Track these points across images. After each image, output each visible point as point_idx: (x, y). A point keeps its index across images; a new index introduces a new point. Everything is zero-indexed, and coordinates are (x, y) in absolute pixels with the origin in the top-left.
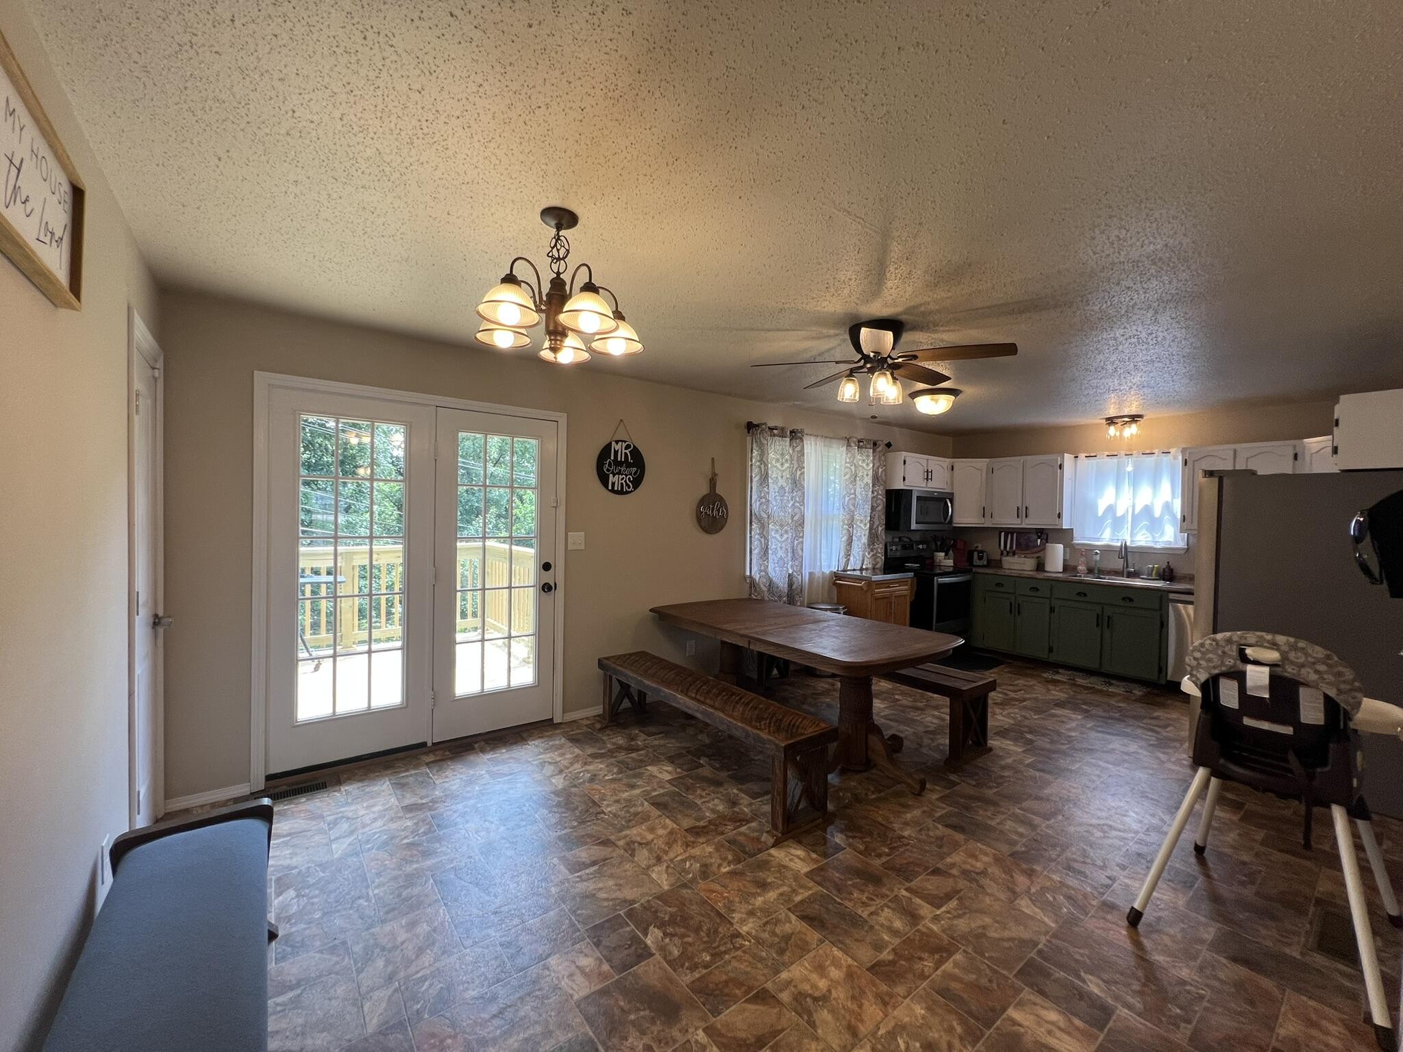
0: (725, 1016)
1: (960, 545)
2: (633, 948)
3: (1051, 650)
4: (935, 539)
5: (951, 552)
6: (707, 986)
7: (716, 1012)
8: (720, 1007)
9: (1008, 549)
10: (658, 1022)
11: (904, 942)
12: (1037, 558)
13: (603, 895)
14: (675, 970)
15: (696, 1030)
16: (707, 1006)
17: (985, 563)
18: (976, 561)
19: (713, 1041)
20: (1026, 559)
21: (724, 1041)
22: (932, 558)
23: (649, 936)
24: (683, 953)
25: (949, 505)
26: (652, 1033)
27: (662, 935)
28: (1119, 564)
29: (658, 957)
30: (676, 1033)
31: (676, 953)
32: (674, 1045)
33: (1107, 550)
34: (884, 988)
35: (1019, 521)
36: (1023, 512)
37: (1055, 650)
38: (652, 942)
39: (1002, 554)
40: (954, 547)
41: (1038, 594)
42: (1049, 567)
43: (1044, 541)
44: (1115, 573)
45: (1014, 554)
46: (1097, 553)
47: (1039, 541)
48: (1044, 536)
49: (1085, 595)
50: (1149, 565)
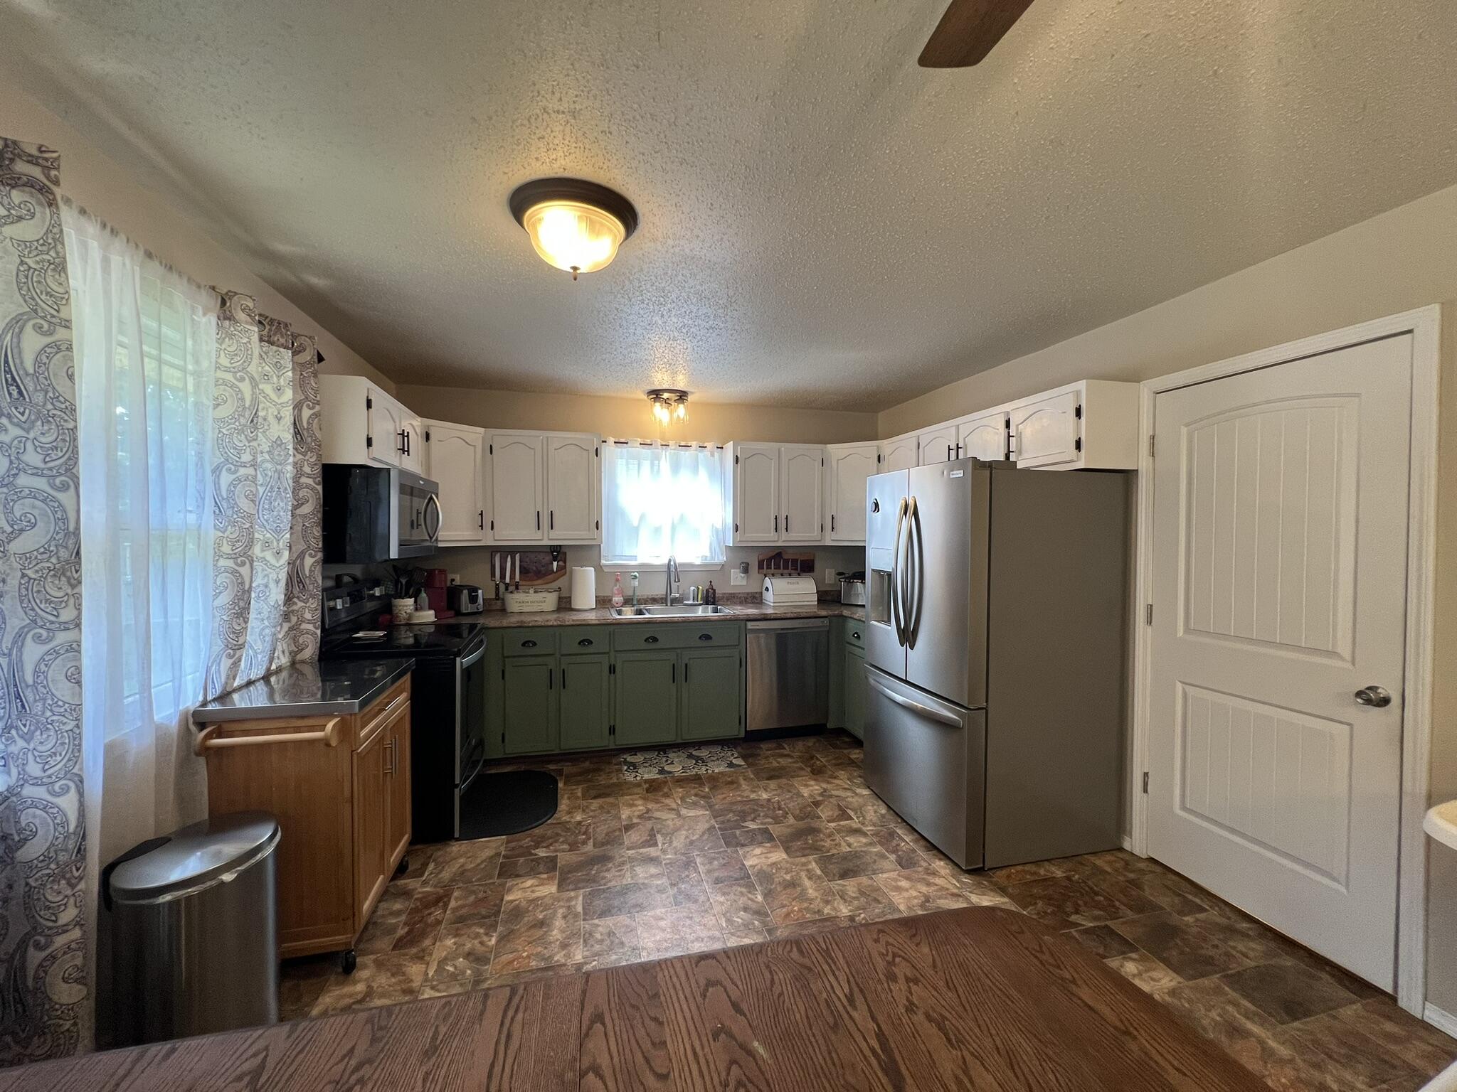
1: (439, 581)
3: (612, 730)
5: (424, 595)
9: (508, 580)
12: (560, 589)
18: (466, 606)
20: (539, 594)
25: (439, 506)
28: (659, 589)
33: (646, 571)
35: (538, 535)
36: (544, 519)
37: (618, 728)
39: (501, 591)
40: (428, 586)
41: (591, 649)
42: (578, 603)
43: (561, 563)
44: (654, 601)
45: (517, 588)
46: (635, 576)
47: (555, 564)
48: (560, 555)
49: (655, 640)
50: (692, 588)
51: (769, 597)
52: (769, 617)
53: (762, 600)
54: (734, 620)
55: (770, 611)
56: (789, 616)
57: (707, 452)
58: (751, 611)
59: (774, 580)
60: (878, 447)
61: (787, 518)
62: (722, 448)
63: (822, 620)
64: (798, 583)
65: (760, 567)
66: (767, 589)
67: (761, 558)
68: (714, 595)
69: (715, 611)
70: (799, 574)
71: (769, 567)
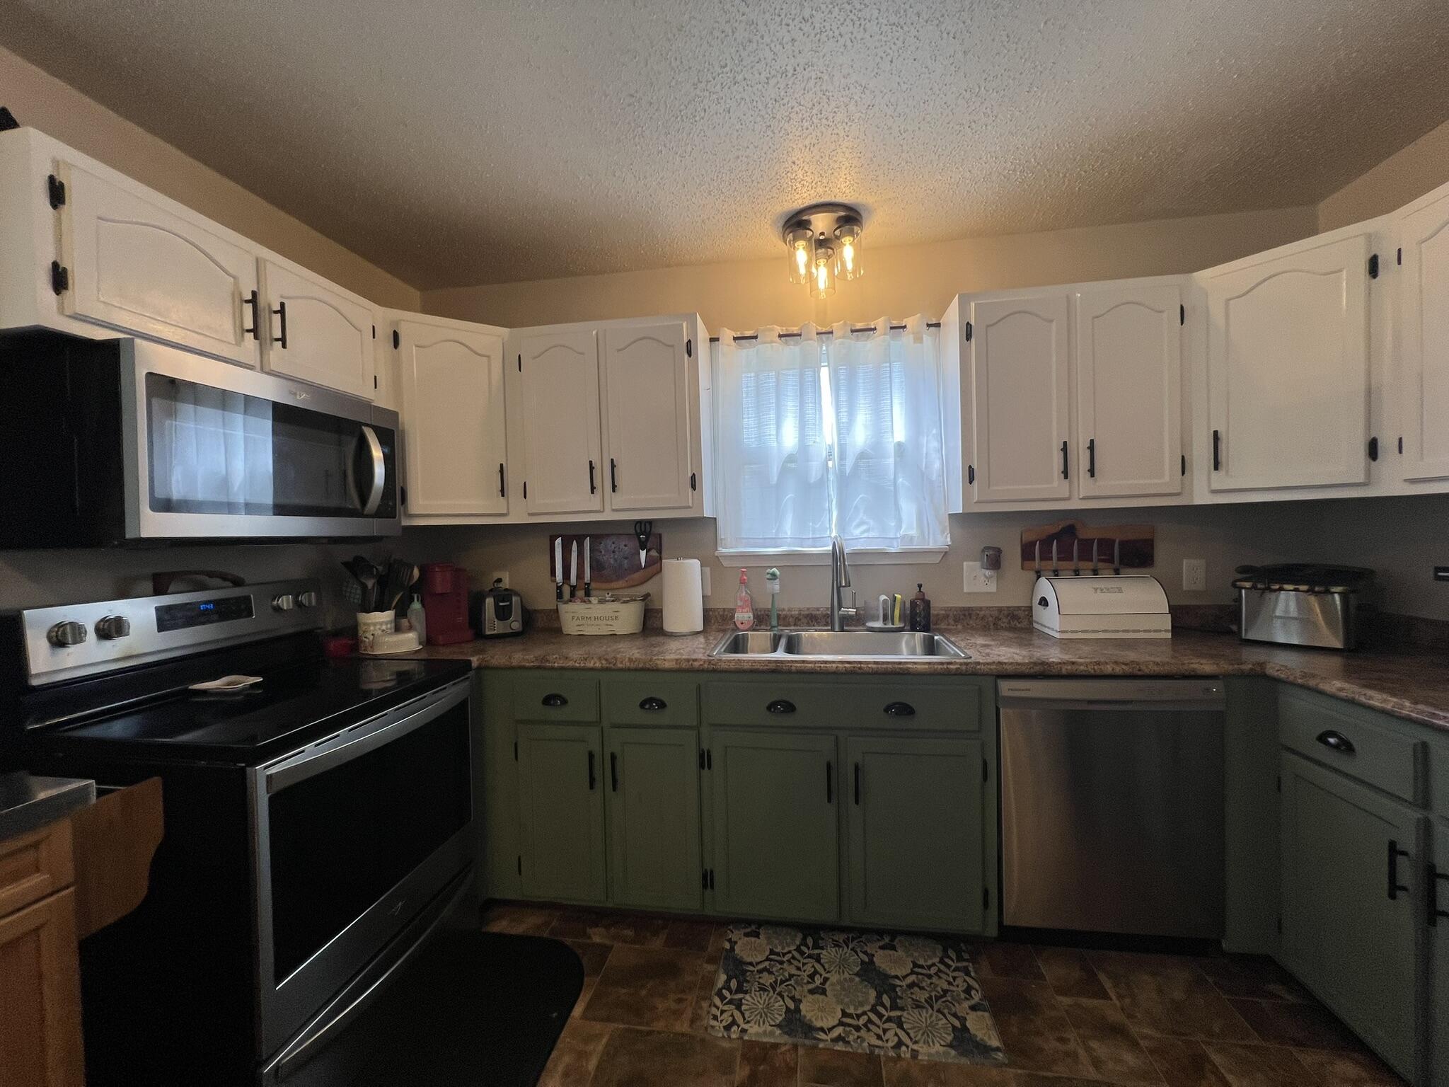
1: (441, 582)
3: (707, 880)
4: (356, 567)
5: (416, 605)
9: (573, 581)
12: (646, 597)
17: (516, 626)
18: (491, 624)
20: (616, 606)
22: (352, 632)
25: (377, 453)
28: (820, 599)
33: (794, 564)
35: (594, 502)
36: (606, 475)
37: (719, 878)
39: (560, 596)
40: (422, 588)
41: (664, 718)
42: (672, 623)
43: (654, 553)
44: (812, 619)
45: (588, 594)
46: (774, 575)
47: (643, 554)
48: (652, 539)
49: (790, 708)
50: (883, 597)
51: (1050, 620)
52: (1054, 671)
53: (1031, 622)
54: (968, 675)
55: (1054, 655)
56: (1109, 669)
57: (907, 338)
58: (1007, 653)
59: (1057, 583)
60: (1369, 237)
61: (1091, 447)
62: (938, 325)
63: (1202, 683)
64: (1120, 591)
65: (1027, 553)
66: (1044, 602)
67: (1030, 537)
68: (928, 614)
69: (931, 648)
70: (1117, 572)
71: (1046, 556)
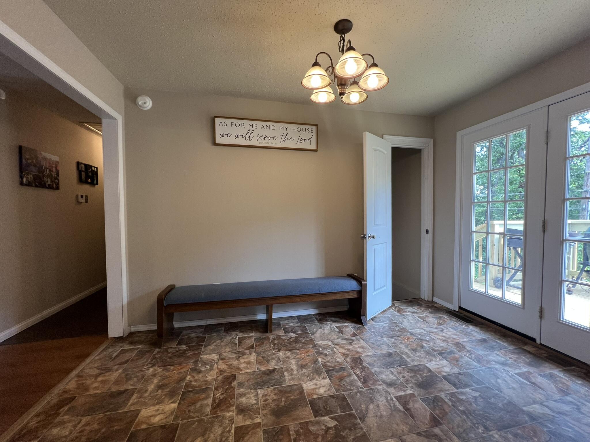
0: (261, 435)
2: (324, 410)
6: (282, 434)
7: (265, 432)
8: (267, 435)
10: (275, 407)
11: (234, 395)
13: (371, 406)
14: (300, 424)
15: (262, 419)
16: (271, 430)
19: (253, 424)
21: (249, 429)
23: (329, 419)
24: (311, 432)
26: (271, 403)
27: (329, 426)
29: (313, 419)
30: (266, 411)
31: (312, 428)
32: (261, 409)
34: (225, 374)
38: (325, 419)
